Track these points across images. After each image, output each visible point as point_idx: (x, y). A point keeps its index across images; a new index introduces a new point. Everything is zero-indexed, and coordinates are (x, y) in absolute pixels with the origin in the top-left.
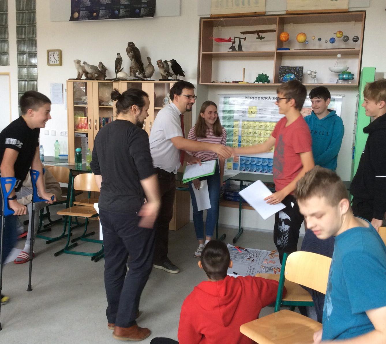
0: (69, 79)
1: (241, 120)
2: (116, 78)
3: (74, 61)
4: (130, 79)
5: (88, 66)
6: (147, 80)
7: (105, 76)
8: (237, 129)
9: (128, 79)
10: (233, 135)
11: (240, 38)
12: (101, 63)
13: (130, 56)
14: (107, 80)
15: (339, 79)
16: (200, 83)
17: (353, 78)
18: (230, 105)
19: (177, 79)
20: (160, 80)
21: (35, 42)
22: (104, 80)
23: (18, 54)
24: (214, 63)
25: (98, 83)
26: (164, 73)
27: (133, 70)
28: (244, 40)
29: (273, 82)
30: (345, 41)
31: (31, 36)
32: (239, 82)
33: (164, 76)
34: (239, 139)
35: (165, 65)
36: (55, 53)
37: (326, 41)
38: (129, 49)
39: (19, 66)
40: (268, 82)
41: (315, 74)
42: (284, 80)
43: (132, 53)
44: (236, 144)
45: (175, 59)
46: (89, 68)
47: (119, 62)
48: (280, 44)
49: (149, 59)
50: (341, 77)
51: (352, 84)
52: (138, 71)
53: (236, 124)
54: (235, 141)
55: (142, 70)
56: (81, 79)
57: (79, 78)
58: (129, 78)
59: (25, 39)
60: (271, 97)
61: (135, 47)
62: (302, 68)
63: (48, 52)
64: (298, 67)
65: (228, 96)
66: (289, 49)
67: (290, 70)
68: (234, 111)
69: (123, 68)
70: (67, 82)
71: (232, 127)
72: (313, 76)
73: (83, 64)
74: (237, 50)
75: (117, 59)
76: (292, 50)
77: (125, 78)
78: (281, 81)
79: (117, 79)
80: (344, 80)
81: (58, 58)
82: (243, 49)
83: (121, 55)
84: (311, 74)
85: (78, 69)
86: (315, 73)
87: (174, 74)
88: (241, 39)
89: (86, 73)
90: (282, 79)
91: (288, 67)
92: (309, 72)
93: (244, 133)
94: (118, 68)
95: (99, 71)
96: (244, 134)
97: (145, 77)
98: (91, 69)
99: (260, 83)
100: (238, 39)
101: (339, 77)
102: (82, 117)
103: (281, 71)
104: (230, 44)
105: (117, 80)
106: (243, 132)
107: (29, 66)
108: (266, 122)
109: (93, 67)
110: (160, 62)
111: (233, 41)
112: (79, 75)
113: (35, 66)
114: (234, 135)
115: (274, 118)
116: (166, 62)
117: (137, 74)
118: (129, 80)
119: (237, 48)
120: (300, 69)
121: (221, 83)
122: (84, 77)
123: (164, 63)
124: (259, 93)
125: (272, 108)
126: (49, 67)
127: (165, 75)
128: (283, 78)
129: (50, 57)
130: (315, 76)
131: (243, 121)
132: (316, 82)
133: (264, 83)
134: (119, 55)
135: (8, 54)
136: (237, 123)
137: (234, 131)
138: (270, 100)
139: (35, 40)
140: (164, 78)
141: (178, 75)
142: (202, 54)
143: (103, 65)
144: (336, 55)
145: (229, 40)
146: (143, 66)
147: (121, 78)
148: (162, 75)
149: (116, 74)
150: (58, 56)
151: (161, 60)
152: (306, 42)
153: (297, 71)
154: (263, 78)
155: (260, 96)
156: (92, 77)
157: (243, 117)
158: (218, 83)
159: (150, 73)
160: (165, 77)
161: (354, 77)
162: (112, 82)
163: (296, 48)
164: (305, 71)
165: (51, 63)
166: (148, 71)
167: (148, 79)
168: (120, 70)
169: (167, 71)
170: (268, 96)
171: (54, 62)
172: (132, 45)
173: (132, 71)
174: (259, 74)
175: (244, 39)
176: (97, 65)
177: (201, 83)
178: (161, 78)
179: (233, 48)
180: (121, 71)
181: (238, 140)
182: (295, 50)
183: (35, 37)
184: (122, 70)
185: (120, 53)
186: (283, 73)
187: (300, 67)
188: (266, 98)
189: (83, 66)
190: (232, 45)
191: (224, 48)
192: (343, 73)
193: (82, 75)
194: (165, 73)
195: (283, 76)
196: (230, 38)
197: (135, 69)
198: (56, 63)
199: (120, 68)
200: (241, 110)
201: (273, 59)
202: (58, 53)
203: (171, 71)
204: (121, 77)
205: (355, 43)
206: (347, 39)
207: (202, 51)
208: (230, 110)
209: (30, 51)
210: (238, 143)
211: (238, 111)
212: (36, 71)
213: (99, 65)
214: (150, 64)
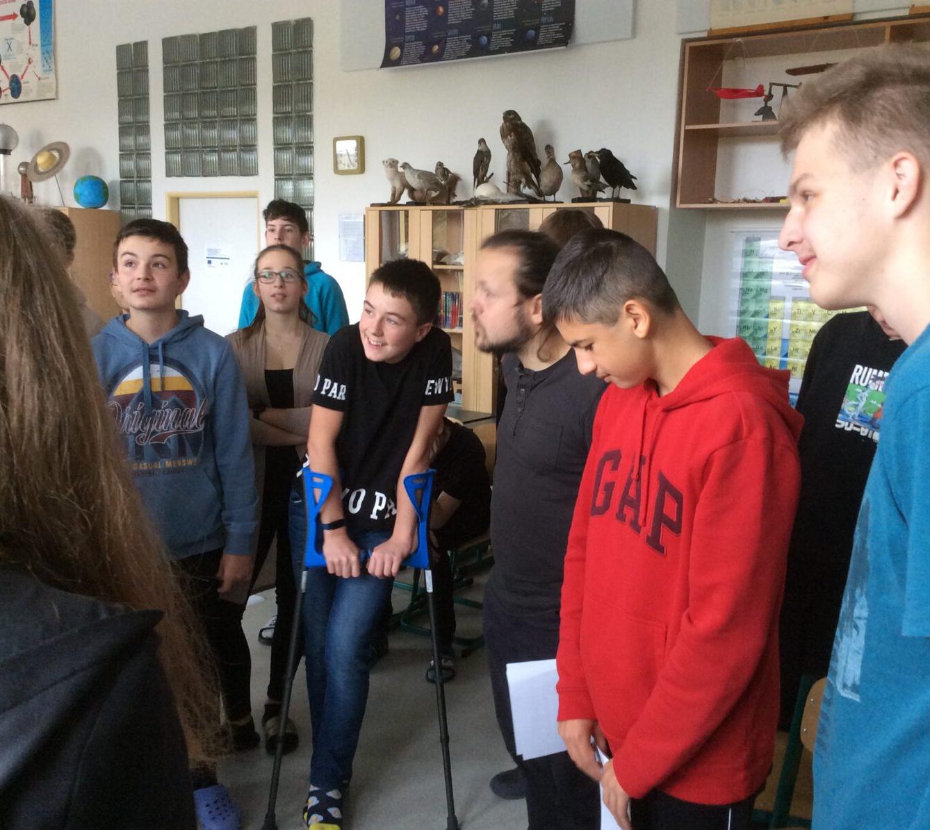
0: (372, 205)
1: (789, 296)
2: (472, 199)
3: (383, 162)
4: (505, 201)
5: (412, 173)
6: (545, 202)
7: (452, 195)
8: (779, 321)
9: (499, 201)
10: (766, 337)
11: (785, 86)
12: (440, 164)
13: (508, 145)
14: (455, 204)
16: (678, 205)
18: (760, 258)
19: (616, 196)
20: (574, 201)
21: (311, 120)
22: (448, 204)
23: (275, 149)
24: (721, 151)
25: (432, 212)
26: (582, 182)
27: (512, 178)
31: (301, 106)
33: (586, 190)
34: (782, 347)
35: (589, 164)
36: (351, 145)
38: (505, 127)
39: (276, 177)
43: (513, 137)
44: (774, 359)
46: (414, 177)
47: (482, 159)
49: (549, 149)
52: (523, 180)
53: (775, 309)
54: (771, 352)
55: (536, 178)
56: (399, 202)
57: (393, 203)
58: (502, 198)
59: (291, 114)
61: (519, 122)
63: (335, 141)
65: (756, 235)
68: (771, 273)
70: (367, 211)
71: (765, 315)
74: (777, 117)
75: (479, 152)
77: (492, 198)
79: (473, 203)
81: (357, 156)
85: (392, 180)
88: (788, 88)
93: (796, 332)
94: (481, 173)
95: (437, 184)
96: (796, 334)
97: (540, 194)
98: (418, 180)
100: (781, 88)
104: (759, 102)
105: (475, 203)
106: (794, 330)
107: (297, 177)
109: (423, 175)
110: (576, 157)
111: (766, 93)
112: (393, 195)
113: (308, 175)
114: (770, 337)
116: (590, 155)
118: (503, 203)
119: (776, 111)
121: (734, 202)
123: (586, 159)
126: (338, 177)
127: (586, 188)
129: (339, 153)
131: (795, 300)
134: (482, 144)
135: (256, 150)
136: (779, 305)
137: (769, 326)
139: (309, 115)
140: (586, 196)
141: (618, 187)
142: (685, 130)
143: (446, 170)
145: (759, 92)
147: (482, 199)
148: (581, 190)
149: (474, 189)
150: (356, 152)
151: (579, 151)
157: (796, 288)
158: (727, 203)
159: (551, 184)
160: (588, 192)
162: (462, 208)
165: (341, 167)
166: (547, 181)
168: (485, 178)
169: (591, 177)
171: (349, 166)
172: (513, 119)
175: (795, 87)
177: (681, 203)
179: (765, 112)
180: (486, 182)
181: (779, 350)
183: (311, 110)
185: (486, 139)
189: (402, 173)
190: (764, 106)
191: (746, 114)
193: (401, 194)
194: (586, 183)
196: (761, 88)
198: (352, 168)
199: (485, 175)
200: (790, 271)
202: (355, 143)
204: (483, 196)
207: (687, 124)
208: (761, 271)
209: (301, 141)
210: (779, 358)
211: (781, 273)
212: (312, 187)
213: (437, 169)
214: (553, 161)
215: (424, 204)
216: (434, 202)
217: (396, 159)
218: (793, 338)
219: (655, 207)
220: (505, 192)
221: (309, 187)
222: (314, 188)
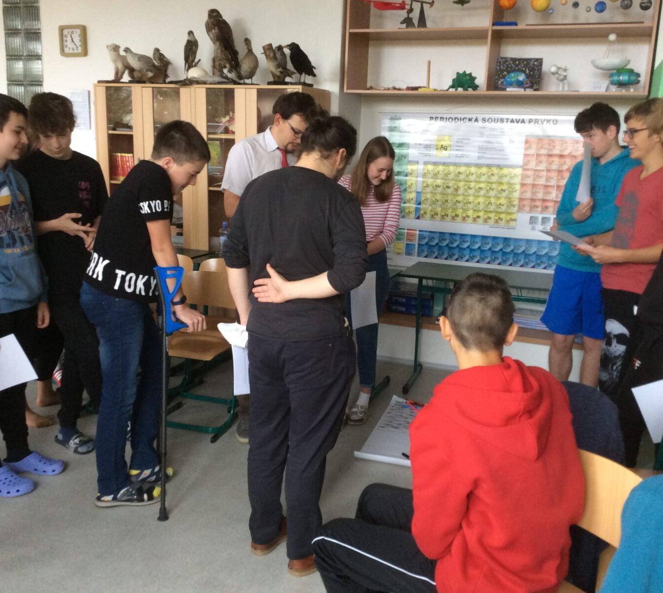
0: (99, 82)
1: (421, 161)
2: (185, 80)
3: (107, 47)
4: (212, 82)
5: (133, 56)
6: (245, 84)
7: (166, 76)
8: (414, 179)
9: (209, 82)
10: (405, 190)
11: (422, 3)
12: (157, 50)
13: (212, 36)
14: (170, 83)
15: (612, 83)
16: (345, 90)
17: (638, 82)
18: (400, 132)
19: (302, 81)
20: (269, 83)
21: (37, 10)
22: (165, 82)
23: (6, 34)
24: (371, 51)
25: (151, 89)
26: (276, 69)
27: (217, 63)
28: (429, 5)
29: (485, 89)
30: (624, 9)
32: (420, 87)
33: (277, 76)
34: (417, 198)
35: (278, 55)
36: (75, 33)
37: (589, 7)
38: (210, 23)
39: (9, 57)
40: (475, 87)
41: (565, 74)
42: (506, 85)
43: (216, 31)
44: (411, 207)
45: (296, 43)
46: (135, 60)
47: (191, 48)
48: (499, 14)
49: (247, 41)
50: (615, 78)
51: (636, 93)
52: (228, 65)
53: (412, 170)
54: (409, 201)
55: (235, 65)
56: (122, 80)
57: (117, 80)
58: (210, 80)
59: (19, 5)
60: (480, 117)
61: (221, 19)
62: (540, 61)
63: (62, 29)
64: (533, 59)
65: (398, 115)
66: (516, 24)
67: (517, 65)
68: (409, 144)
69: (200, 60)
70: (95, 86)
71: (405, 174)
72: (562, 77)
73: (124, 52)
74: (416, 25)
75: (189, 42)
76: (521, 26)
77: (202, 79)
78: (500, 86)
79: (187, 82)
80: (621, 84)
81: (81, 41)
82: (428, 24)
83: (195, 34)
84: (557, 73)
85: (115, 61)
86: (565, 70)
87: (295, 71)
88: (424, 4)
89: (132, 71)
90: (502, 83)
91: (514, 60)
92: (553, 69)
93: (426, 186)
94: (191, 59)
95: (154, 66)
96: (426, 188)
97: (240, 77)
98: (138, 62)
99: (460, 90)
100: (419, 4)
101: (611, 79)
102: (124, 154)
103: (500, 66)
104: (403, 14)
105: (189, 82)
106: (425, 185)
107: (26, 58)
108: (468, 165)
109: (142, 58)
110: (268, 49)
111: (408, 7)
112: (117, 73)
113: (38, 57)
114: (408, 190)
115: (484, 157)
116: (280, 48)
117: (225, 71)
118: (211, 84)
119: (416, 21)
120: (536, 63)
121: (384, 90)
122: (126, 78)
123: (276, 51)
124: (457, 109)
125: (481, 139)
126: (64, 59)
127: (278, 74)
128: (503, 80)
129: (65, 39)
130: (565, 77)
131: (426, 163)
132: (566, 88)
133: (468, 90)
134: (191, 35)
136: (414, 167)
137: (408, 182)
138: (476, 123)
139: (35, 6)
140: (276, 79)
141: (304, 74)
142: (349, 33)
143: (161, 55)
144: (607, 36)
146: (238, 56)
147: (194, 80)
148: (274, 75)
149: (186, 72)
150: (80, 38)
151: (271, 45)
152: (550, 10)
153: (530, 66)
154: (464, 81)
155: (459, 116)
156: (141, 78)
157: (426, 155)
158: (380, 90)
159: (249, 70)
160: (279, 77)
161: (639, 79)
162: (178, 86)
163: (529, 21)
164: (545, 67)
165: (67, 50)
166: (245, 67)
167: (247, 81)
168: (194, 63)
169: (282, 65)
170: (474, 116)
171: (73, 50)
172: (215, 16)
173: (217, 67)
174: (458, 74)
175: (430, 3)
176: (150, 54)
177: (347, 89)
178: (272, 79)
179: (408, 21)
180: (195, 66)
181: (415, 199)
182: (527, 25)
183: (37, 2)
184: (199, 64)
185: (193, 32)
186: (502, 71)
187: (537, 60)
188: (470, 120)
189: (123, 56)
190: (407, 16)
191: (392, 22)
192: (620, 70)
193: (123, 73)
194: (279, 70)
195: (504, 77)
196: (403, 2)
197: (221, 62)
198: (75, 51)
199: (193, 61)
200: (422, 142)
201: (486, 44)
202: (78, 31)
203: (290, 66)
204: (194, 77)
205: (643, 11)
206: (629, 4)
207: (350, 28)
208: (401, 142)
209: (29, 28)
210: (415, 206)
211: (416, 144)
212: (41, 66)
213: (154, 54)
214: (250, 51)
215: (144, 82)
216: (151, 81)
217: (118, 44)
218: (424, 191)
219: (328, 91)
220: (211, 74)
221: (38, 66)
222: (42, 68)
